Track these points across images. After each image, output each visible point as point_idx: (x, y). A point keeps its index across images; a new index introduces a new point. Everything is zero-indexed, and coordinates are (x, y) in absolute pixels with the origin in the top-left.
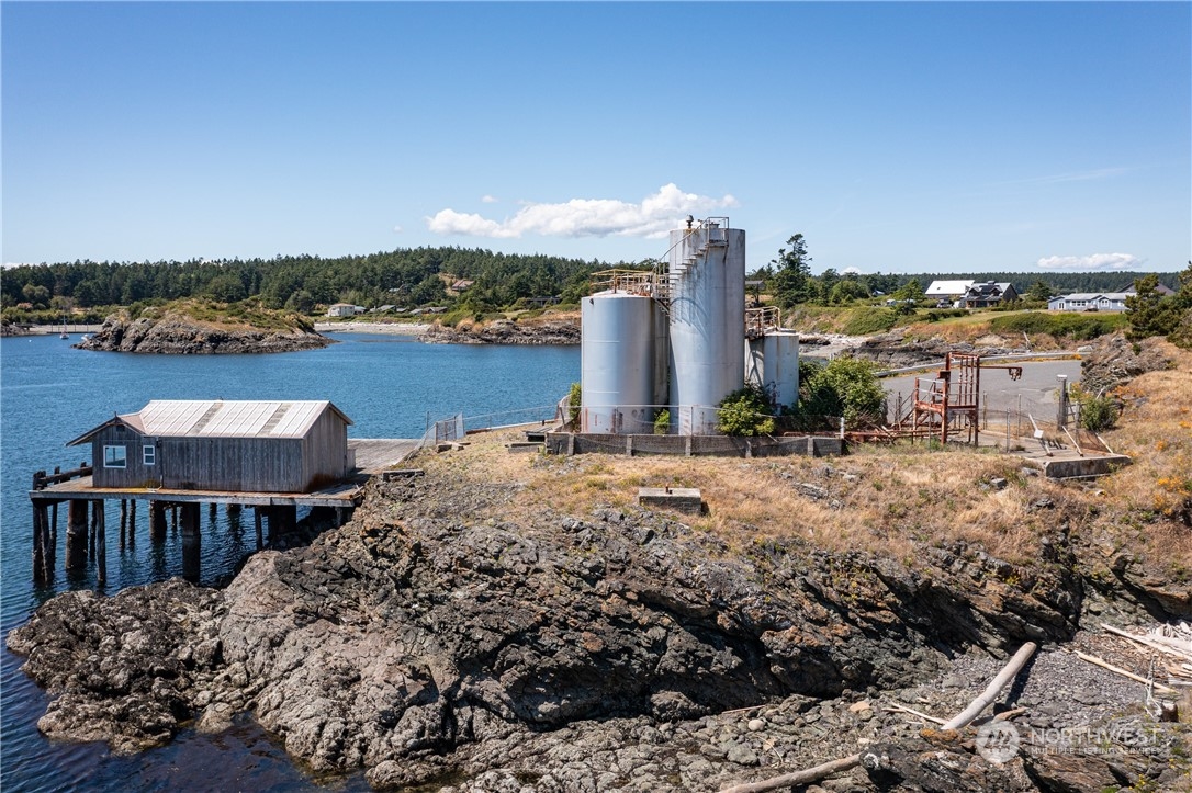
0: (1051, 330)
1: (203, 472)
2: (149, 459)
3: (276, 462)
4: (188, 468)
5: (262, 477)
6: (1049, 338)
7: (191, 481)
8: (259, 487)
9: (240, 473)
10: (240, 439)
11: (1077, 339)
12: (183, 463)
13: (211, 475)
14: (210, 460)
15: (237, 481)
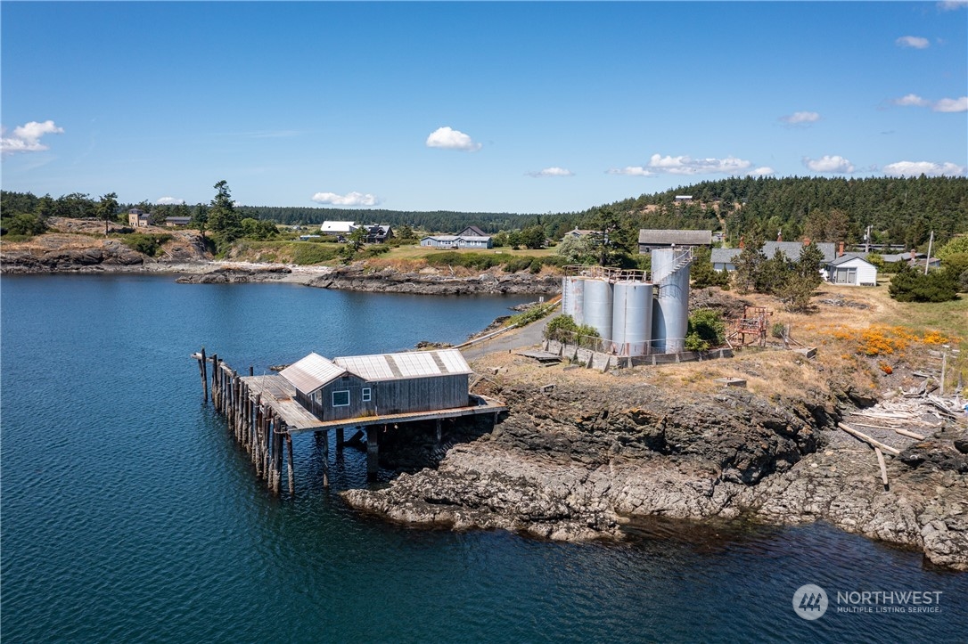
0: (464, 264)
1: (405, 401)
2: (366, 397)
3: (452, 389)
4: (394, 400)
5: (444, 399)
6: (464, 269)
7: (396, 408)
8: (441, 406)
9: (429, 399)
10: (429, 378)
11: (478, 269)
12: (390, 397)
13: (409, 403)
14: (409, 393)
15: (427, 404)
